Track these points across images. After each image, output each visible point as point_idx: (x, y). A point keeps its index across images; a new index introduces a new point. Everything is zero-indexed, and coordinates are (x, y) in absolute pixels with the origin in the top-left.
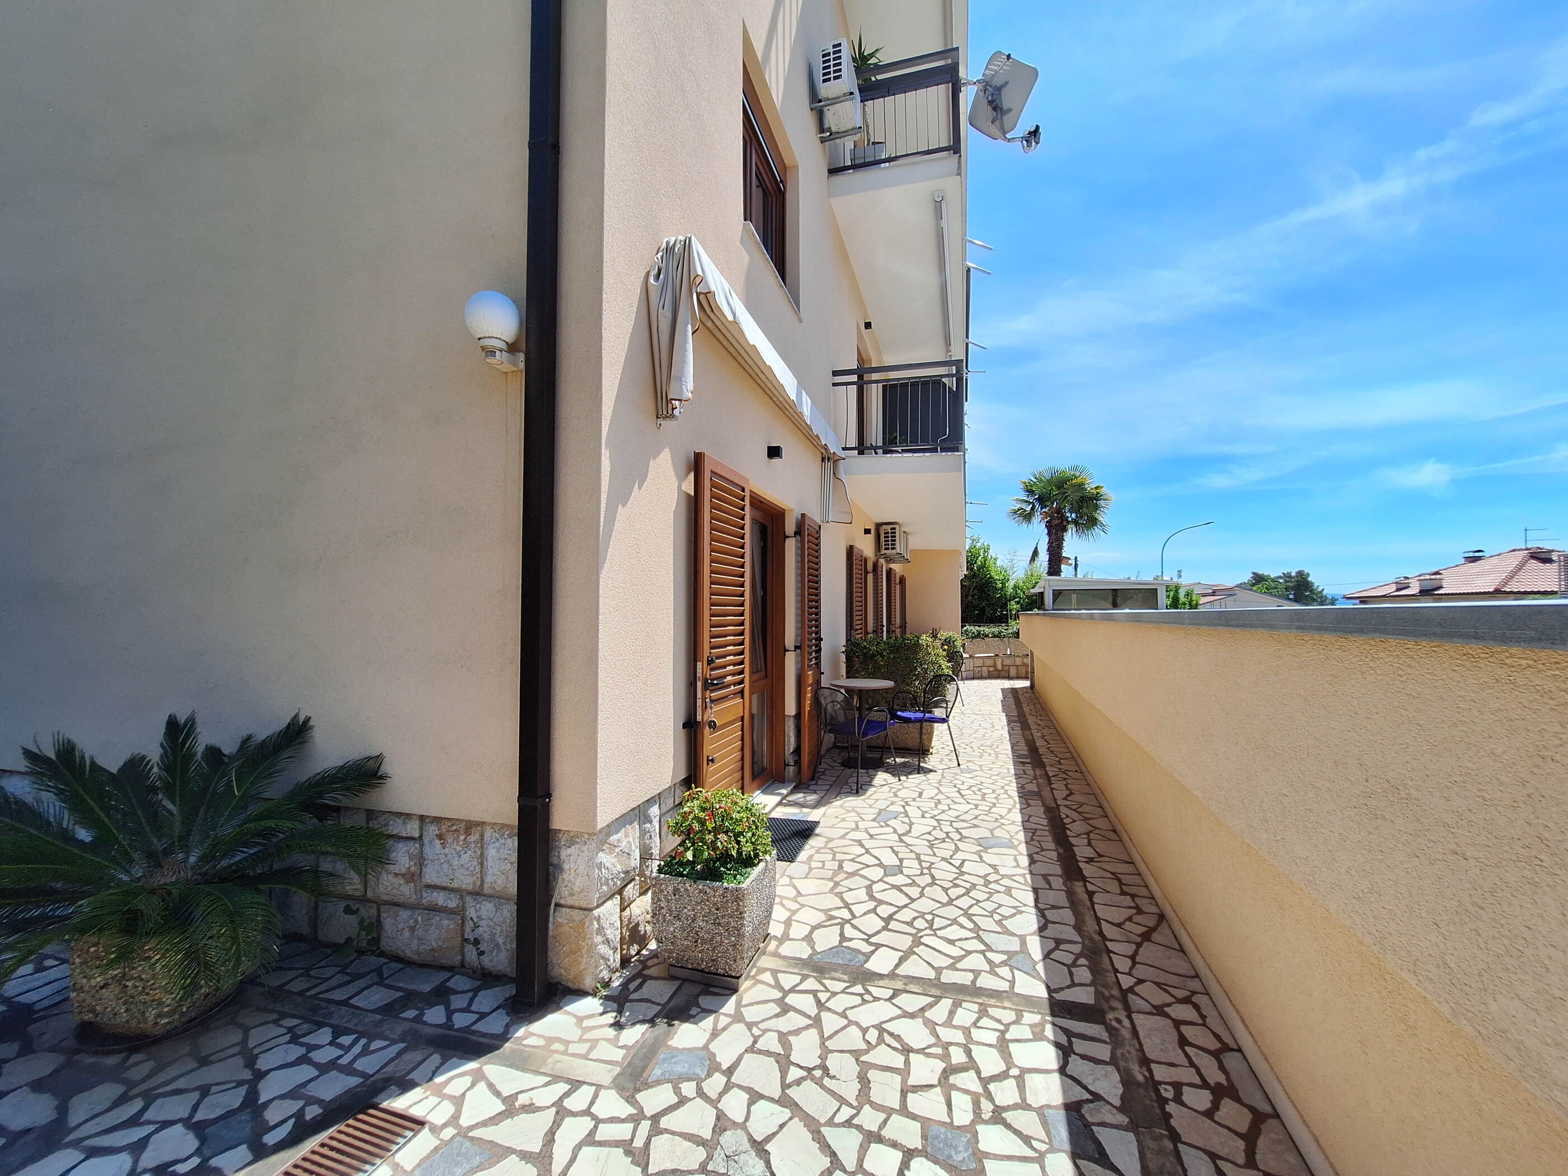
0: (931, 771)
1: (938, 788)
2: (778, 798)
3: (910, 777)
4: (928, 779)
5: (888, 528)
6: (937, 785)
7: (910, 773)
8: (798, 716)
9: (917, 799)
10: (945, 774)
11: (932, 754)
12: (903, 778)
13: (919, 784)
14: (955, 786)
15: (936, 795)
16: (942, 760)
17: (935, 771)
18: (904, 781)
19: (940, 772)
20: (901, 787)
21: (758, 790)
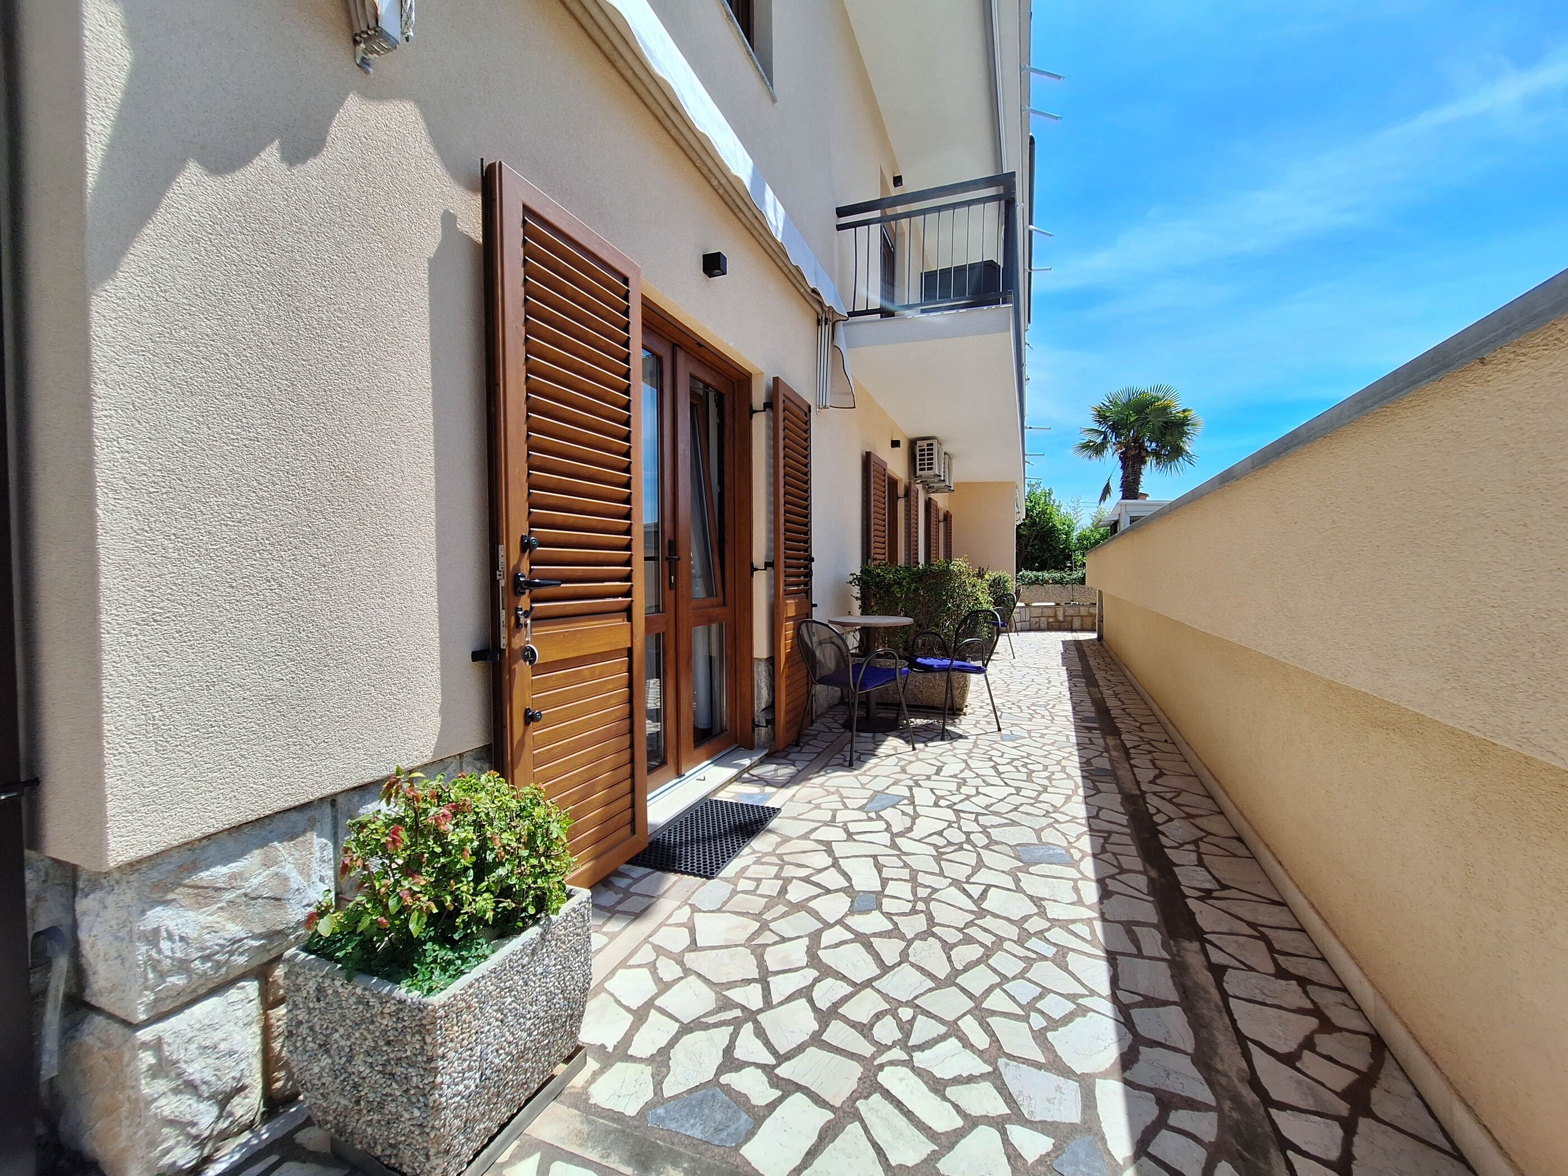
0: (961, 737)
1: (965, 761)
2: (732, 772)
3: (929, 744)
4: (955, 748)
5: (924, 444)
6: (965, 757)
7: (932, 740)
8: (772, 661)
9: (934, 777)
10: (978, 742)
11: (965, 714)
12: (919, 746)
13: (940, 755)
14: (991, 759)
15: (962, 771)
16: (978, 722)
17: (966, 738)
18: (922, 750)
19: (972, 739)
20: (914, 759)
21: (708, 759)
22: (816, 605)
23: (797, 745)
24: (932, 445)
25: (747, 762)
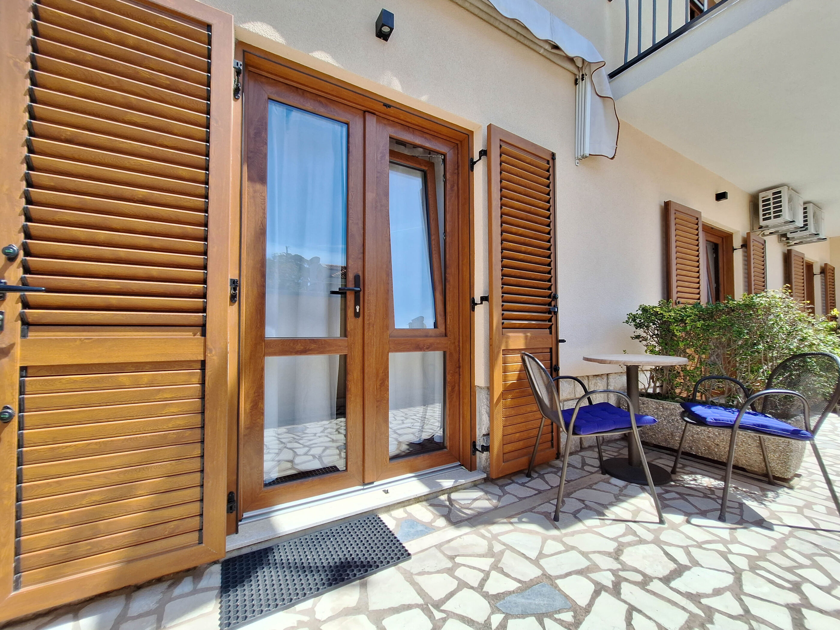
0: (761, 523)
1: (737, 573)
3: (694, 521)
4: (734, 541)
5: (769, 195)
6: (742, 563)
7: (703, 514)
8: (490, 389)
9: (656, 586)
10: (791, 542)
11: (791, 488)
12: (677, 519)
13: (699, 546)
14: (796, 588)
15: (717, 592)
16: (809, 505)
17: (769, 527)
18: (675, 527)
19: (779, 532)
20: (649, 537)
21: (411, 472)
22: (563, 341)
23: (528, 475)
24: (780, 192)
25: (447, 483)
